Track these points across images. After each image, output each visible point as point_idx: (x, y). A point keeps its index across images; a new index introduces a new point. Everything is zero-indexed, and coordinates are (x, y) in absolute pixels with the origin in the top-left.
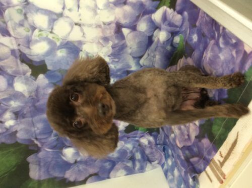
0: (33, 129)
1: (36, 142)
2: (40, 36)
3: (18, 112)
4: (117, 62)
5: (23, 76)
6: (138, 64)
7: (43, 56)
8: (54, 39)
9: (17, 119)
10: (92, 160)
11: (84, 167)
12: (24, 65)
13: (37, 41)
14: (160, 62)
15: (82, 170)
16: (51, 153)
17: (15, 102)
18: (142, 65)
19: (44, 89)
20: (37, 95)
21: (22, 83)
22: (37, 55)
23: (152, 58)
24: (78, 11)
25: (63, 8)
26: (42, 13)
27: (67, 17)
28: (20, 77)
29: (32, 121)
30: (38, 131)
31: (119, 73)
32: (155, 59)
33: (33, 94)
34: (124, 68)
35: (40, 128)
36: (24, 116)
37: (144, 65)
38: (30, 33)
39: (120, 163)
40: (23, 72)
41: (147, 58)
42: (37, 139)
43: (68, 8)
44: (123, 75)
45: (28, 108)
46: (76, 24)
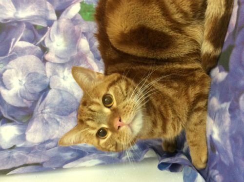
10: (44, 147)
11: (22, 154)
15: (15, 157)
39: (94, 154)
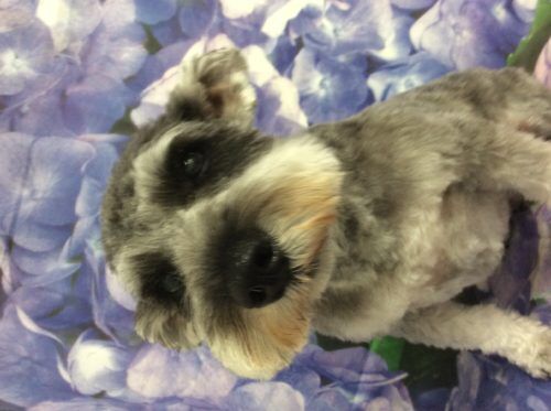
0: (20, 191)
3: (6, 98)
4: (345, 14)
6: (403, 37)
14: (472, 54)
16: (30, 338)
17: (17, 57)
18: (417, 46)
19: (113, 40)
20: (85, 56)
23: (451, 33)
29: (30, 151)
30: (28, 208)
31: (342, 59)
32: (458, 38)
33: (78, 46)
34: (362, 46)
35: (39, 195)
37: (422, 49)
41: (435, 24)
44: (354, 69)
45: (43, 93)
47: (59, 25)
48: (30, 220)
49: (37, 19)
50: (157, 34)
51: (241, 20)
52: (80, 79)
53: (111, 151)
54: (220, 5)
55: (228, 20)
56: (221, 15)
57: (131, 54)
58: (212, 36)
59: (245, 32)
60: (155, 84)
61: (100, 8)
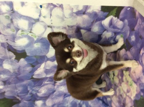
0: (16, 91)
1: (18, 98)
2: (22, 34)
3: (5, 81)
5: (9, 60)
7: (24, 47)
8: (32, 36)
9: (5, 85)
12: (11, 52)
13: (20, 38)
17: (4, 75)
19: (24, 68)
20: (19, 71)
21: (9, 64)
22: (20, 47)
24: (50, 18)
25: (40, 16)
26: (24, 19)
27: (42, 22)
28: (7, 60)
29: (15, 86)
30: (19, 92)
33: (16, 71)
35: (20, 90)
36: (9, 83)
38: (15, 33)
40: (9, 57)
42: (18, 96)
43: (43, 16)
45: (13, 78)
46: (49, 26)
47: (10, 68)
48: (21, 93)
49: (5, 69)
50: (33, 64)
51: (52, 57)
52: (19, 74)
53: (31, 82)
54: (46, 56)
55: (49, 58)
56: (47, 58)
57: (29, 69)
58: (46, 61)
59: (53, 59)
60: (36, 71)
61: (18, 64)
